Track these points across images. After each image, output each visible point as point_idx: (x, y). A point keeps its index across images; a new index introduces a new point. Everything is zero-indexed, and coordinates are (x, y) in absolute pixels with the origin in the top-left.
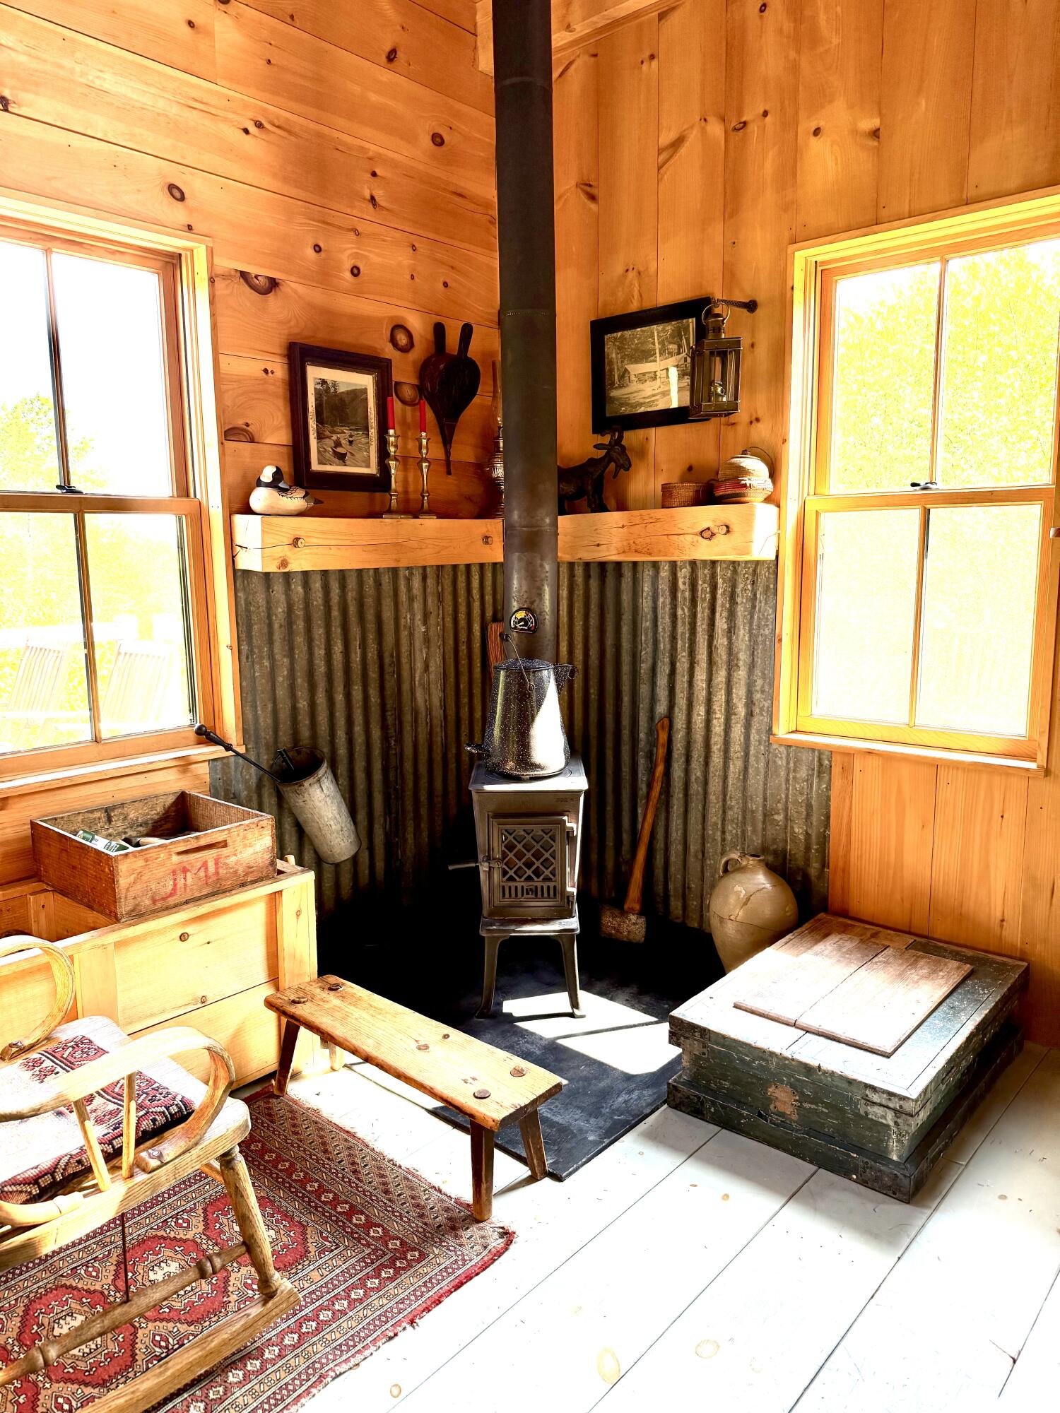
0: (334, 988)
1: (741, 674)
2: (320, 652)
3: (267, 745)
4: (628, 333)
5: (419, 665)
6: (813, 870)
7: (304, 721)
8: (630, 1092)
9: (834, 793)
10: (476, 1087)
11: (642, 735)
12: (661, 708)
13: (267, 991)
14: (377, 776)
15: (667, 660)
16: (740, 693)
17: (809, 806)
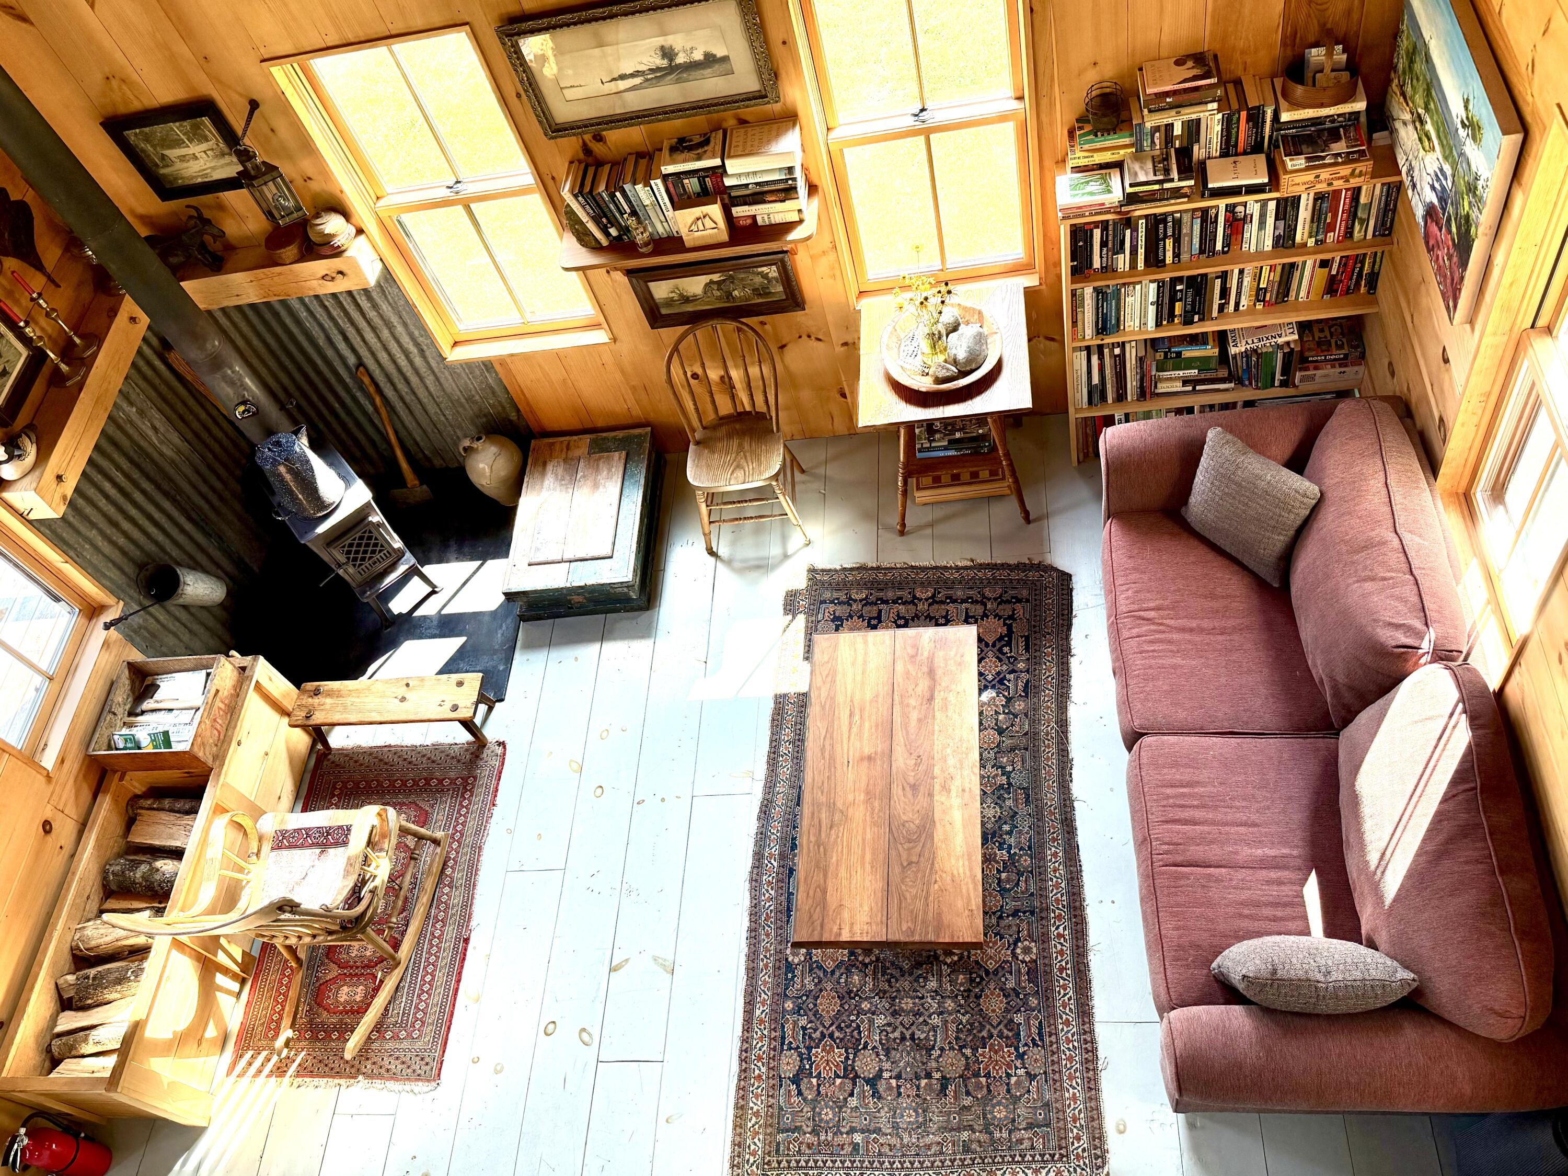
0: (317, 692)
1: (400, 329)
2: (102, 503)
3: (129, 586)
4: (147, 130)
5: (150, 433)
6: (513, 416)
7: (130, 548)
8: (501, 627)
9: (502, 375)
10: (448, 705)
11: (348, 380)
12: (352, 360)
13: (286, 720)
14: (188, 526)
15: (336, 332)
16: (406, 340)
17: (491, 388)
